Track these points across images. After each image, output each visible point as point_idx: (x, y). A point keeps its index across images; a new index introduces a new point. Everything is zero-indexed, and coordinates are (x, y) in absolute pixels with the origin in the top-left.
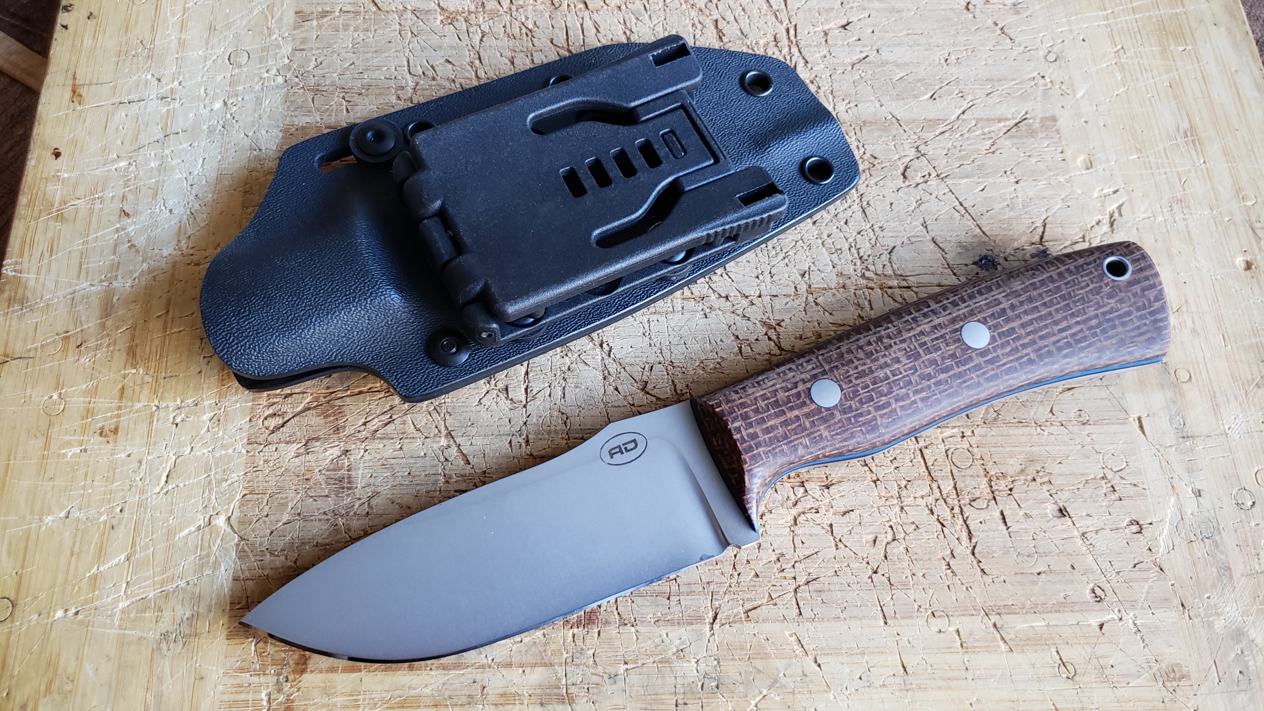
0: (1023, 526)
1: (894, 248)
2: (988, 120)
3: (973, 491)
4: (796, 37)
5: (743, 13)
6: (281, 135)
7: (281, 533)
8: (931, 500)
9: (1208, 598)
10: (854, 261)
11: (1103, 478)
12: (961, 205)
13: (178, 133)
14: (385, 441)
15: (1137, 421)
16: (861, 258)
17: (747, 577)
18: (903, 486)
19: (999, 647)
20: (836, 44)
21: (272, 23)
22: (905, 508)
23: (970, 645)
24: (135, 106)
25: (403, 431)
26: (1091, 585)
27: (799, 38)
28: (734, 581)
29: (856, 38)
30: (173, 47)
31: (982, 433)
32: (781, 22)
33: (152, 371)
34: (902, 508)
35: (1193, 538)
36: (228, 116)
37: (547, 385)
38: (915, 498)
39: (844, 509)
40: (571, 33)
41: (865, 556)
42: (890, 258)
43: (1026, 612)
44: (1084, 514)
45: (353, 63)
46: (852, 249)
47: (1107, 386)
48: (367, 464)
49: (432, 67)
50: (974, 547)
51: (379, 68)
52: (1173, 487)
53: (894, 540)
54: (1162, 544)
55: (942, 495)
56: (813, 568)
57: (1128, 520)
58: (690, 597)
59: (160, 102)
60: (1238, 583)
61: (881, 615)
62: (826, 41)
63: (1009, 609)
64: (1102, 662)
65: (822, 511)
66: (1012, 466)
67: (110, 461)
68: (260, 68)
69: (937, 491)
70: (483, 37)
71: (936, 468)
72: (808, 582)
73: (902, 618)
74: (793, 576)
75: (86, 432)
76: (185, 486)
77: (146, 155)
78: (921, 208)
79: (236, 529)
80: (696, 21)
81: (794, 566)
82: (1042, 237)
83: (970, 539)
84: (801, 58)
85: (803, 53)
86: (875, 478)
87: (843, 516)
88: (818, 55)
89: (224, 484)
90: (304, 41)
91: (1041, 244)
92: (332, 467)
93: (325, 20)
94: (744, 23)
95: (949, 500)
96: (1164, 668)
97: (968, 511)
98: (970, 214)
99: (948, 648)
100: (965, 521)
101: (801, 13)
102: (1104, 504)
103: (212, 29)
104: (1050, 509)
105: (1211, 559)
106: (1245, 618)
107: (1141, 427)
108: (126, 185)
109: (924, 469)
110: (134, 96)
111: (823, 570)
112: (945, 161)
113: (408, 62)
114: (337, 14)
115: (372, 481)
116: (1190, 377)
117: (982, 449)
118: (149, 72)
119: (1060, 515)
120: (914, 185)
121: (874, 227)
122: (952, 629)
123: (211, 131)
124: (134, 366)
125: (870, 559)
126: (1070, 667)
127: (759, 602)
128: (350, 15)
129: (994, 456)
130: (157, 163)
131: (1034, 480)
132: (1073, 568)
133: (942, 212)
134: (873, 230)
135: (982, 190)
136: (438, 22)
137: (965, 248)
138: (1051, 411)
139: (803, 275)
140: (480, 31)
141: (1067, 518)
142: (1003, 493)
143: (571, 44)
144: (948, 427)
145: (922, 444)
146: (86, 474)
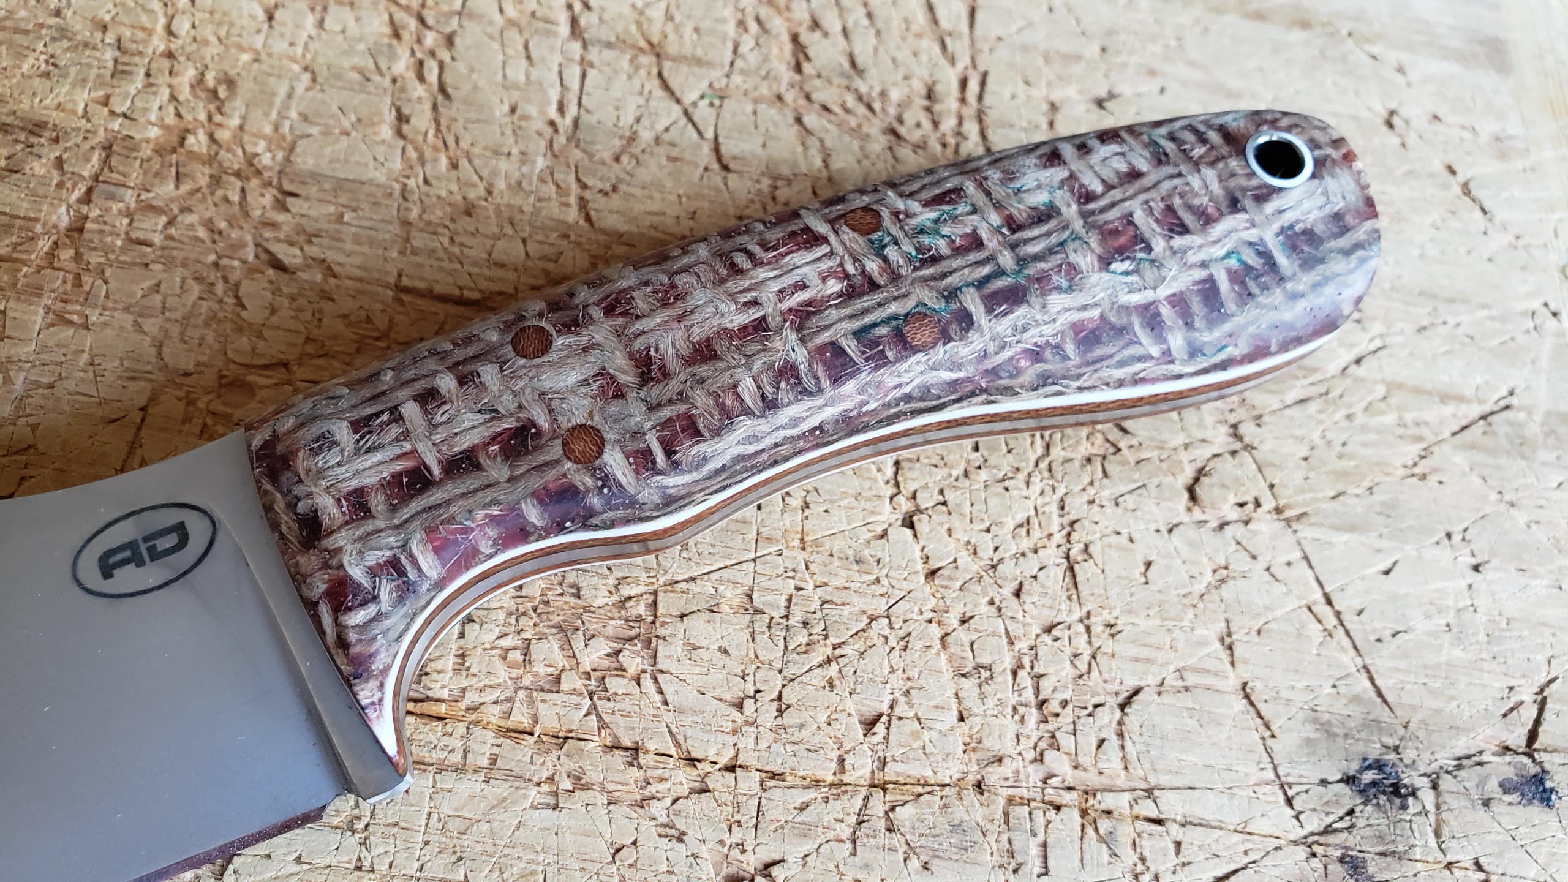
1: (1137, 692)
2: (1418, 391)
4: (980, 98)
5: (865, 22)
10: (1021, 710)
12: (1329, 602)
16: (1041, 705)
32: (953, 61)
42: (1120, 723)
46: (1022, 674)
78: (1226, 591)
82: (1533, 736)
91: (1529, 755)
98: (1347, 633)
112: (1300, 475)
120: (1214, 524)
121: (1093, 619)
133: (1278, 613)
134: (1088, 629)
135: (1387, 572)
137: (1326, 729)
139: (870, 724)
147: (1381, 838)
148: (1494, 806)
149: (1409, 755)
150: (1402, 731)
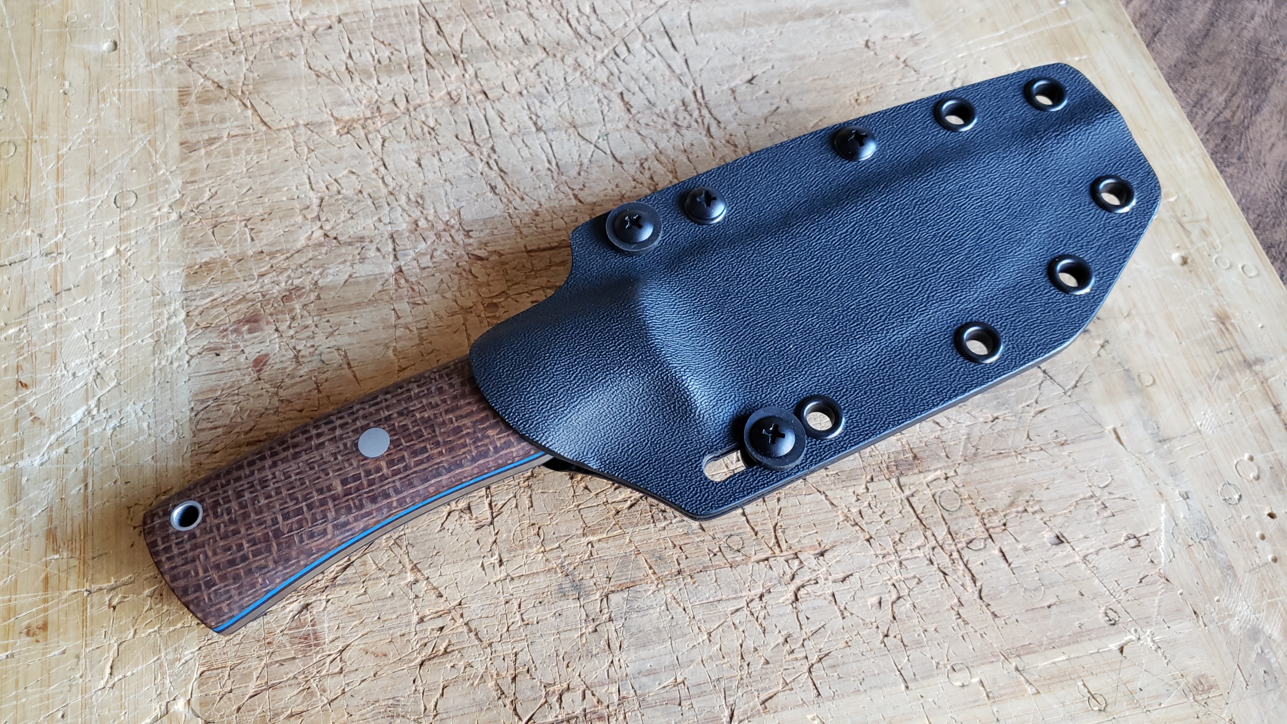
0: (1024, 560)
3: (968, 532)
6: (184, 274)
7: (250, 708)
8: (927, 550)
9: (1218, 601)
11: (1092, 497)
13: (70, 289)
14: (347, 587)
15: (1113, 433)
17: (758, 666)
18: (897, 539)
19: (1026, 690)
20: (745, 101)
21: (156, 158)
22: (904, 563)
23: (996, 694)
24: (18, 268)
25: (365, 572)
26: (1103, 609)
27: (707, 99)
28: (745, 672)
29: (763, 91)
30: (52, 197)
31: (965, 471)
33: (78, 552)
34: (901, 563)
35: (1191, 542)
36: (123, 262)
37: (512, 495)
38: (911, 550)
39: (842, 575)
40: (475, 126)
41: (873, 620)
43: (1045, 649)
44: (1081, 536)
45: (250, 188)
47: (1077, 403)
48: (331, 616)
49: (336, 180)
50: (980, 591)
51: (278, 189)
52: (1160, 493)
53: (899, 598)
54: (1162, 553)
55: (937, 542)
56: (823, 643)
57: (1124, 535)
58: (702, 698)
59: (44, 258)
60: (1243, 581)
61: (901, 679)
62: (735, 98)
63: (1027, 650)
64: (1130, 686)
65: (821, 581)
66: (1001, 498)
67: (43, 663)
68: (150, 208)
69: (933, 538)
70: (384, 141)
71: (926, 516)
72: (821, 659)
73: (923, 678)
74: (804, 655)
75: (11, 634)
76: (133, 674)
77: (37, 318)
79: (198, 713)
80: (602, 97)
81: (803, 645)
83: (975, 582)
84: (712, 120)
85: (714, 113)
86: (868, 537)
87: (843, 582)
88: (729, 114)
89: (178, 664)
90: (194, 172)
92: (294, 624)
93: (213, 147)
94: (650, 92)
95: (946, 547)
96: (1191, 681)
97: (967, 554)
99: (975, 702)
100: (966, 565)
101: (705, 75)
102: (1098, 522)
103: (92, 174)
104: (1048, 536)
105: (1212, 560)
106: (1257, 615)
107: (1118, 438)
108: (19, 354)
109: (915, 518)
110: (15, 257)
111: (833, 643)
113: (309, 178)
114: (226, 139)
115: (340, 633)
116: (1154, 381)
117: (968, 488)
118: (27, 228)
119: (1057, 541)
122: (975, 680)
123: (106, 282)
124: (57, 552)
125: (879, 622)
126: (1099, 699)
127: (774, 690)
128: (240, 139)
129: (982, 492)
130: (51, 324)
131: (1026, 510)
132: (1082, 595)
136: (334, 133)
138: (1028, 437)
140: (379, 137)
141: (1066, 544)
142: (998, 529)
143: (477, 137)
144: (930, 471)
145: (908, 493)
146: (17, 682)
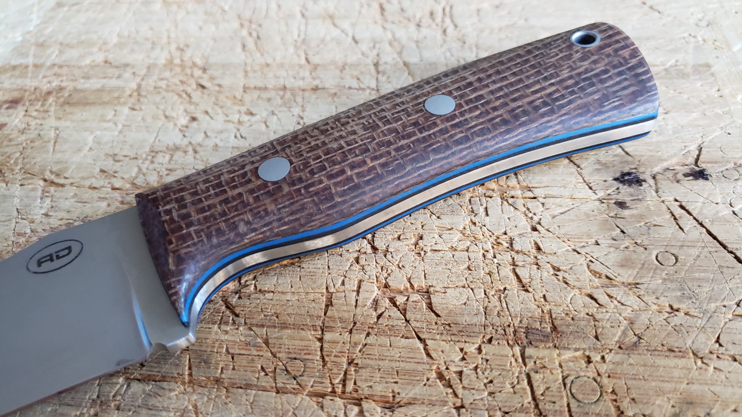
31: (616, 359)
71: (548, 399)
82: (697, 160)
84: (452, 24)
85: (455, 20)
86: (459, 404)
88: (467, 23)
91: (696, 165)
109: (530, 399)
117: (615, 381)
129: (633, 391)
137: (604, 165)
138: (718, 341)
144: (569, 349)
145: (530, 367)
147: (632, 195)
148: (681, 182)
149: (641, 170)
150: (638, 163)
